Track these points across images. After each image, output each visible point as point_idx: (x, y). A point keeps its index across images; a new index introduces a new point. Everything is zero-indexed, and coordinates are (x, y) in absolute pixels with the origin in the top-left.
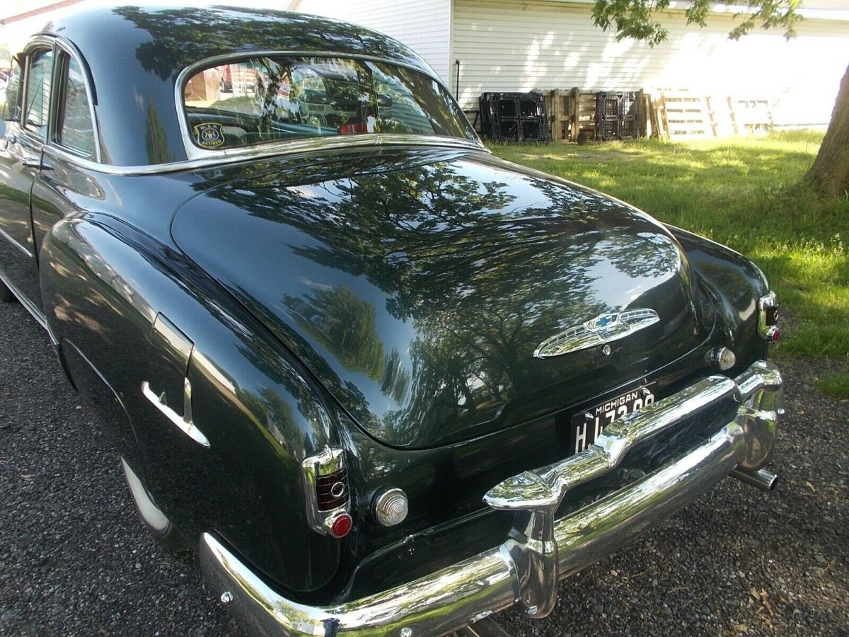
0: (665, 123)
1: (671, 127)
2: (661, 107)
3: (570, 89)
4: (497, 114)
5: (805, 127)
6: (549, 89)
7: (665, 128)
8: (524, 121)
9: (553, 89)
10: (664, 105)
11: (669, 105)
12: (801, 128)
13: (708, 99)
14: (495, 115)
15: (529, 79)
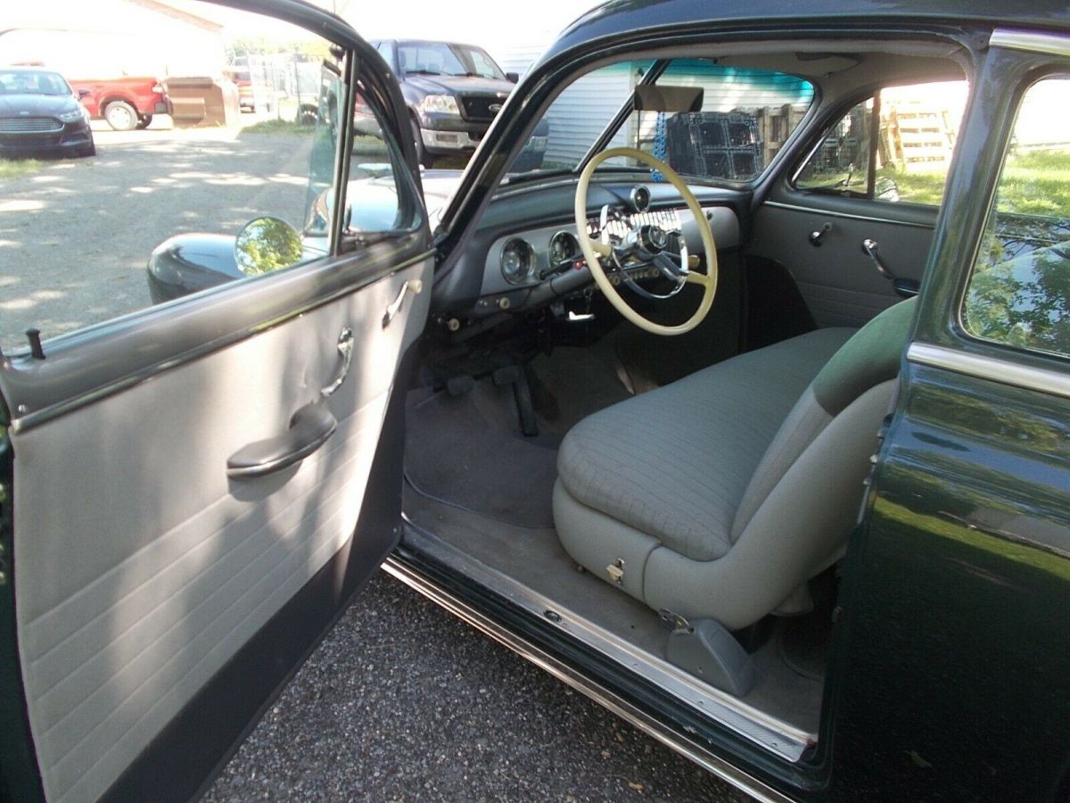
0: (898, 148)
1: (907, 152)
2: (892, 126)
3: (779, 106)
4: (700, 143)
5: (1048, 147)
6: (755, 107)
7: (899, 156)
8: (735, 152)
9: (761, 107)
10: (896, 123)
11: (903, 124)
12: (1042, 148)
13: (943, 113)
14: (698, 144)
15: (730, 94)
